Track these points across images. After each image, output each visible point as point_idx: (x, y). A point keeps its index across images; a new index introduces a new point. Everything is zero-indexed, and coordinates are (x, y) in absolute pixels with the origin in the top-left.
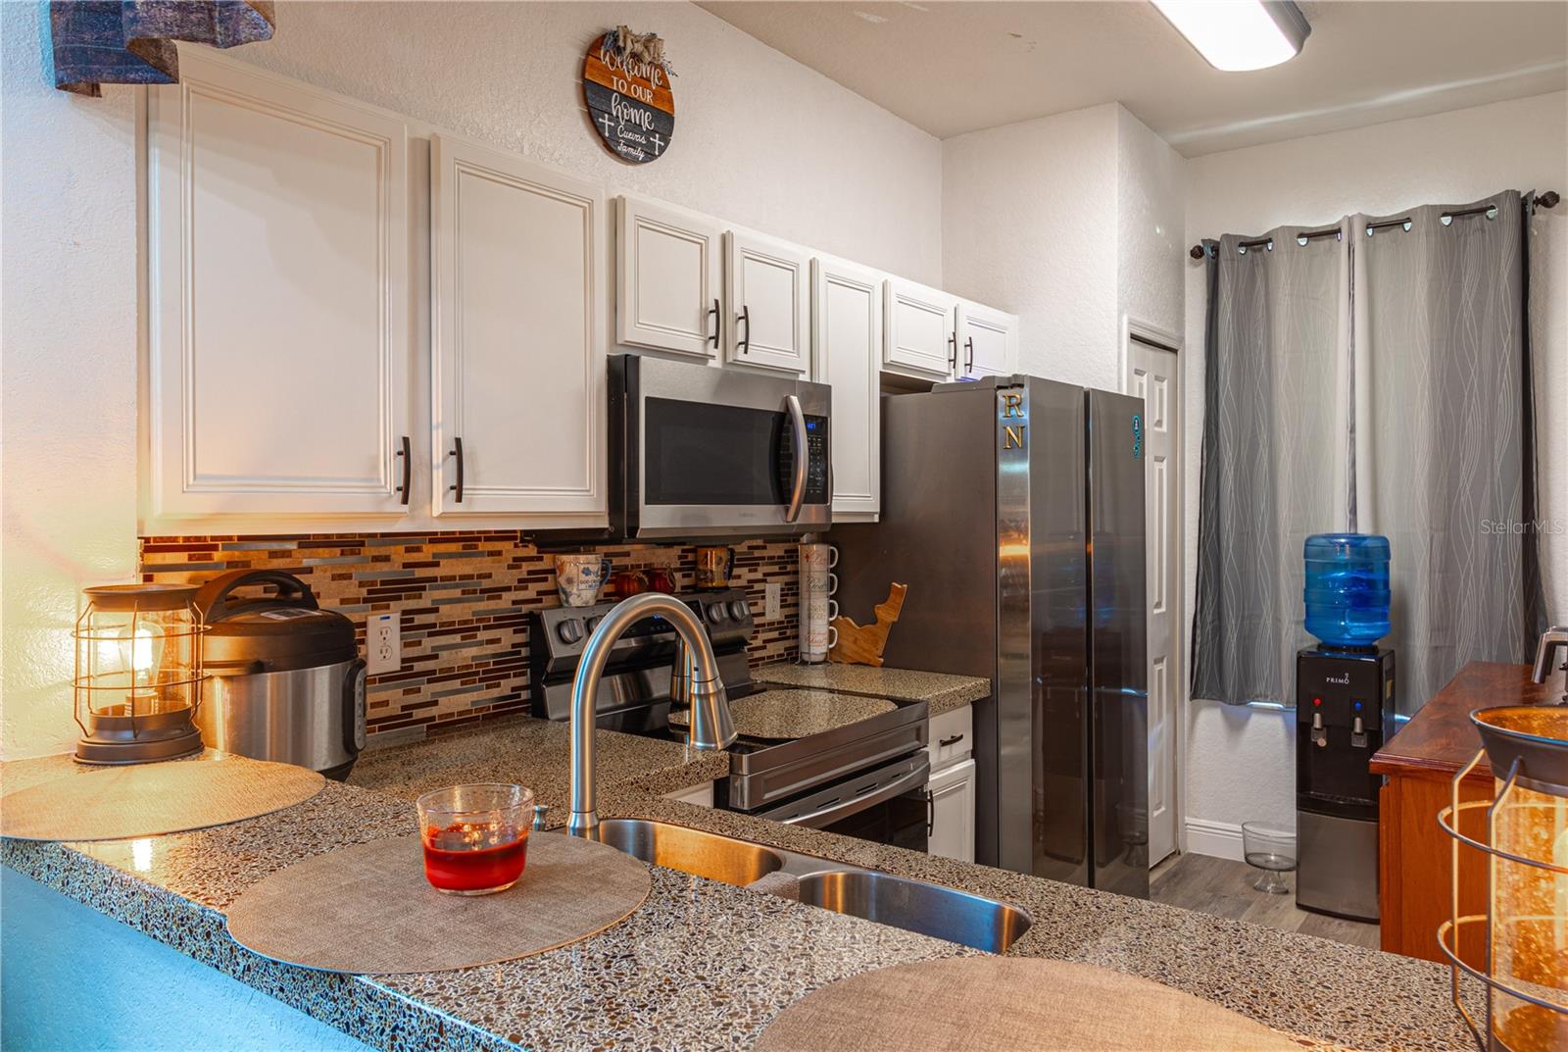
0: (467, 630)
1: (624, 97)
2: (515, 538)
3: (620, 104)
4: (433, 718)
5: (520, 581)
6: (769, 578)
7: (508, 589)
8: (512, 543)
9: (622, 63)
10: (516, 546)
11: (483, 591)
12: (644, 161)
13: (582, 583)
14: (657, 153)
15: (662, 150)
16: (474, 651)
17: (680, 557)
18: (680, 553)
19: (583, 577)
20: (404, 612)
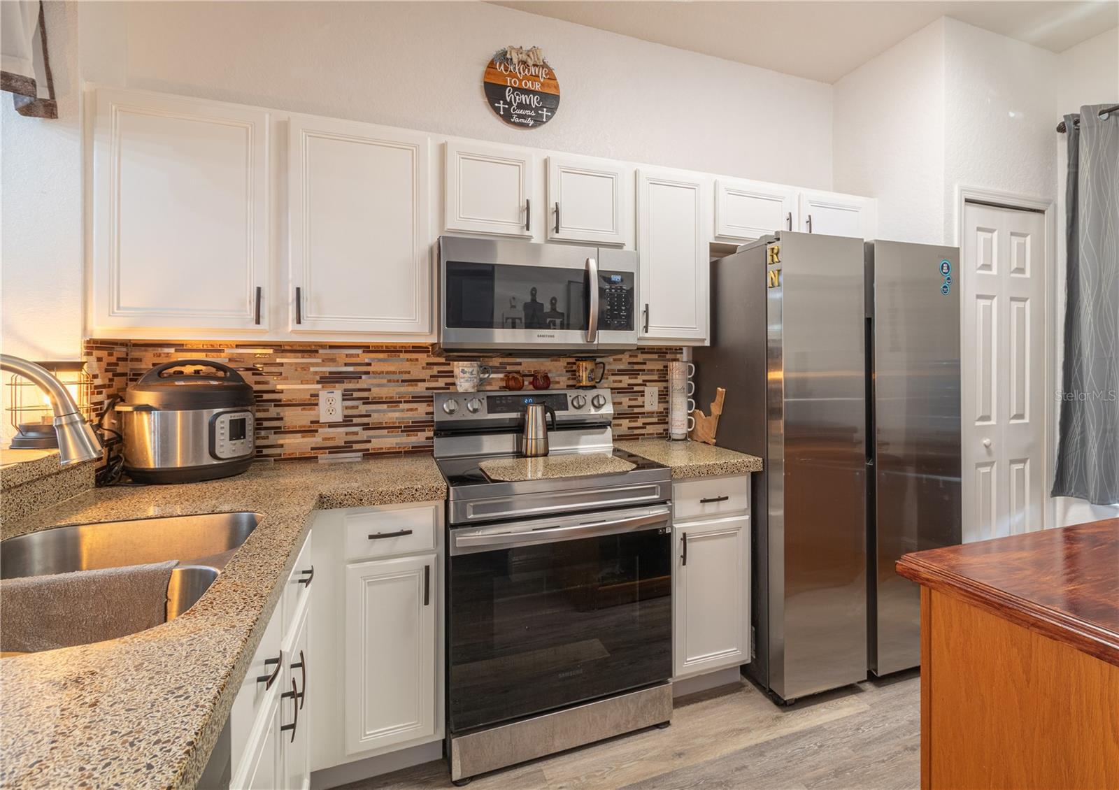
0: (393, 402)
1: (515, 89)
2: (429, 351)
3: (513, 93)
4: (368, 450)
5: (432, 376)
6: (647, 384)
7: (424, 381)
8: (426, 354)
9: (515, 68)
10: (428, 356)
11: (403, 381)
12: (533, 126)
13: (462, 378)
14: (544, 120)
15: (549, 118)
16: (397, 415)
17: (566, 367)
18: (565, 365)
19: (462, 375)
20: (346, 390)
